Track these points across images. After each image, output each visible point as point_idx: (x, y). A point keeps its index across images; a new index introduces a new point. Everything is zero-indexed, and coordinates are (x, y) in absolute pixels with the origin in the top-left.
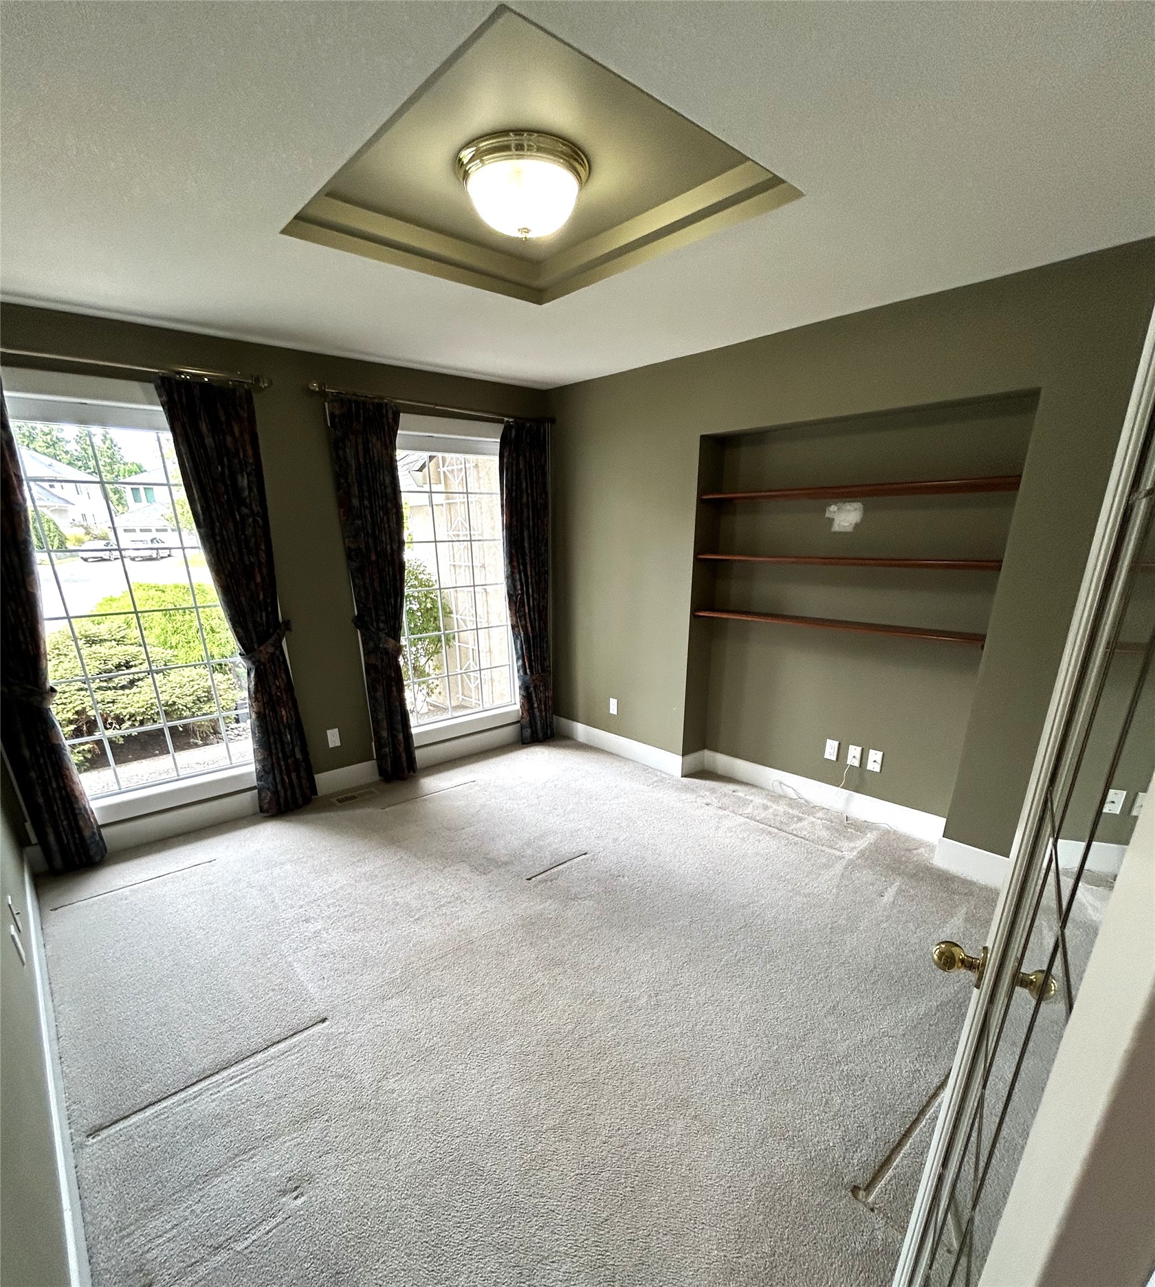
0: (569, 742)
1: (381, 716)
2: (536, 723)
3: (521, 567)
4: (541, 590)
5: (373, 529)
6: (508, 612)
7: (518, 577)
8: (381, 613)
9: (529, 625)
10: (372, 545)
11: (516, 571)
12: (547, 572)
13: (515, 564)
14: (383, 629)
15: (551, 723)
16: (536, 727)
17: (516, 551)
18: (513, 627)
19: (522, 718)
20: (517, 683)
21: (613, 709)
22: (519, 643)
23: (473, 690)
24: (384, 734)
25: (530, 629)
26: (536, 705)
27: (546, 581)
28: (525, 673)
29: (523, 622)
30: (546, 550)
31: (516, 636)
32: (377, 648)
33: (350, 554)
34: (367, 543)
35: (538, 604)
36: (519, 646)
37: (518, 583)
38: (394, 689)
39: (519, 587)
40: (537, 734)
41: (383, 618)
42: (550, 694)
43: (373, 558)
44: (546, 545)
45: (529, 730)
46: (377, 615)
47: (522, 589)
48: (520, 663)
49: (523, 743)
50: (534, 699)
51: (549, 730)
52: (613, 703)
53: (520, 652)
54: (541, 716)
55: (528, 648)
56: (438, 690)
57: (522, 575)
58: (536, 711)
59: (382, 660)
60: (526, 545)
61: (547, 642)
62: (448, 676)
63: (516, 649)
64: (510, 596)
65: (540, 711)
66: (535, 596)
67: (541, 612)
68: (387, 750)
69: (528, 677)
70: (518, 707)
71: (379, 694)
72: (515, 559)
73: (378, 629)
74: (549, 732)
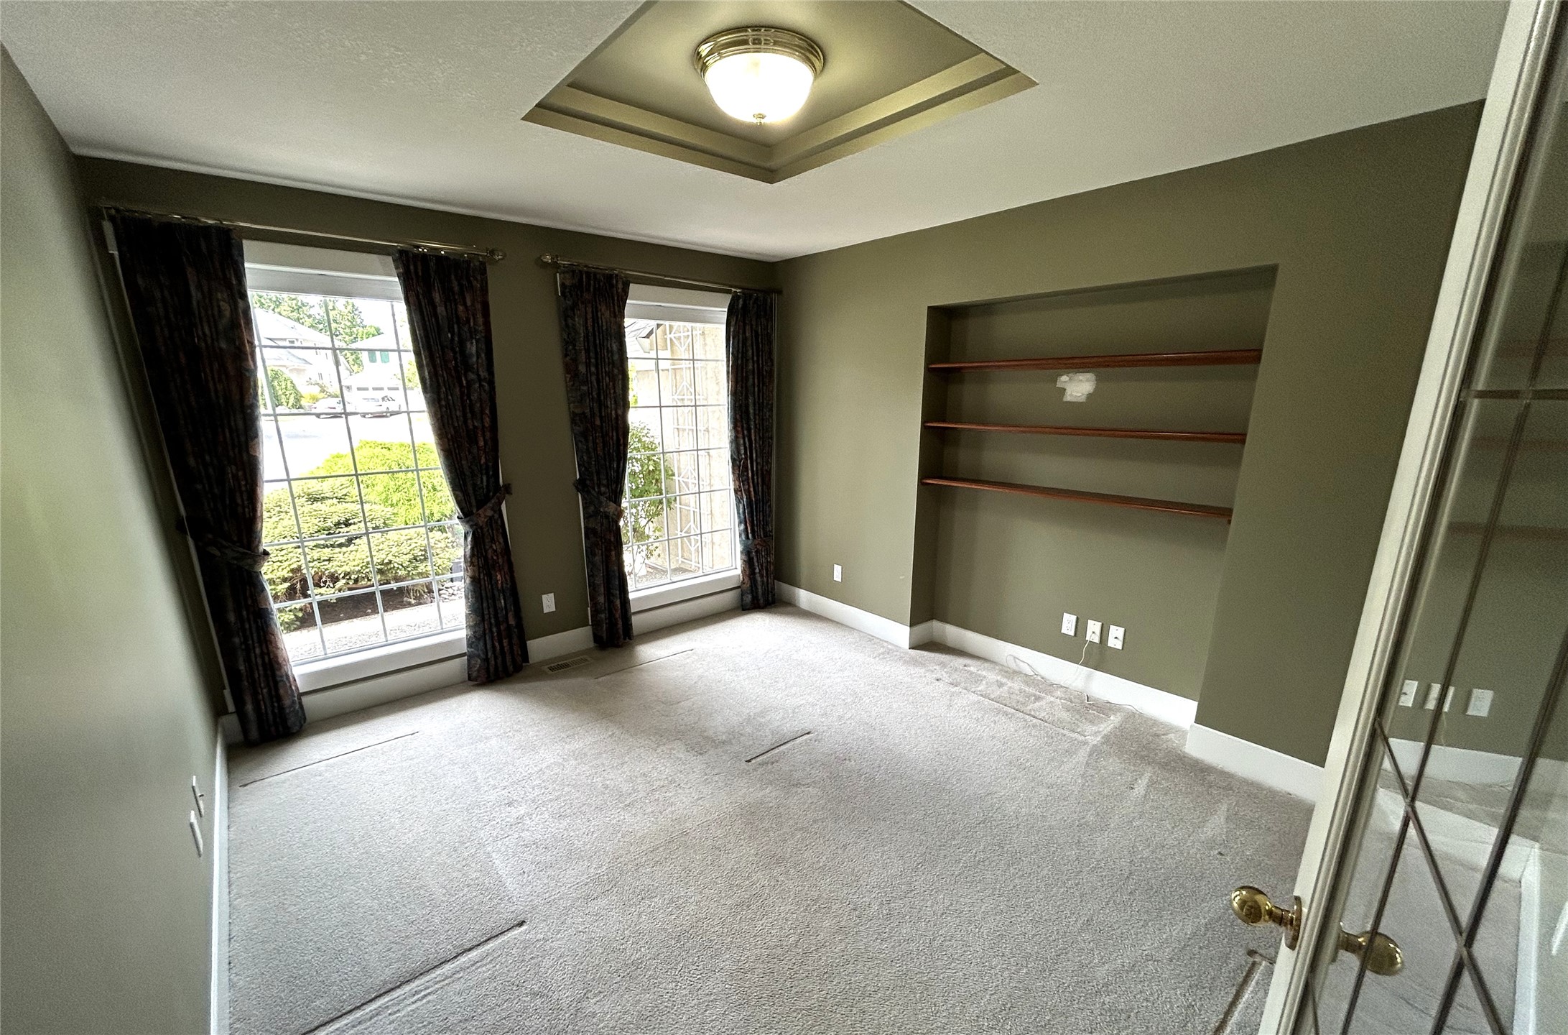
0: (790, 609)
1: (599, 580)
2: (757, 589)
3: (745, 432)
4: (765, 454)
5: (599, 395)
6: (731, 476)
7: (742, 442)
8: (603, 476)
9: (752, 489)
10: (596, 410)
11: (740, 435)
12: (771, 438)
13: (739, 429)
14: (604, 493)
15: (773, 589)
16: (757, 593)
17: (741, 416)
18: (736, 491)
19: (743, 583)
20: (739, 548)
21: (837, 576)
22: (741, 506)
23: (693, 552)
24: (601, 599)
25: (753, 493)
26: (757, 571)
27: (770, 446)
28: (747, 537)
29: (747, 487)
30: (771, 416)
31: (739, 500)
32: (597, 512)
33: (575, 419)
34: (592, 409)
35: (762, 469)
36: (741, 511)
37: (742, 448)
38: (613, 553)
39: (743, 452)
40: (758, 600)
41: (605, 482)
42: (772, 558)
43: (598, 422)
44: (771, 410)
45: (750, 596)
46: (599, 479)
47: (745, 453)
48: (742, 527)
49: (743, 610)
50: (756, 564)
51: (770, 596)
52: (838, 570)
53: (742, 516)
54: (763, 582)
55: (751, 513)
56: (658, 551)
57: (746, 439)
58: (758, 575)
59: (602, 525)
60: (751, 411)
61: (770, 506)
62: (668, 540)
63: (738, 513)
64: (734, 460)
65: (762, 576)
66: (759, 460)
67: (765, 476)
68: (603, 616)
69: (750, 542)
70: (739, 571)
71: (598, 559)
72: (739, 424)
73: (600, 493)
74: (770, 599)
